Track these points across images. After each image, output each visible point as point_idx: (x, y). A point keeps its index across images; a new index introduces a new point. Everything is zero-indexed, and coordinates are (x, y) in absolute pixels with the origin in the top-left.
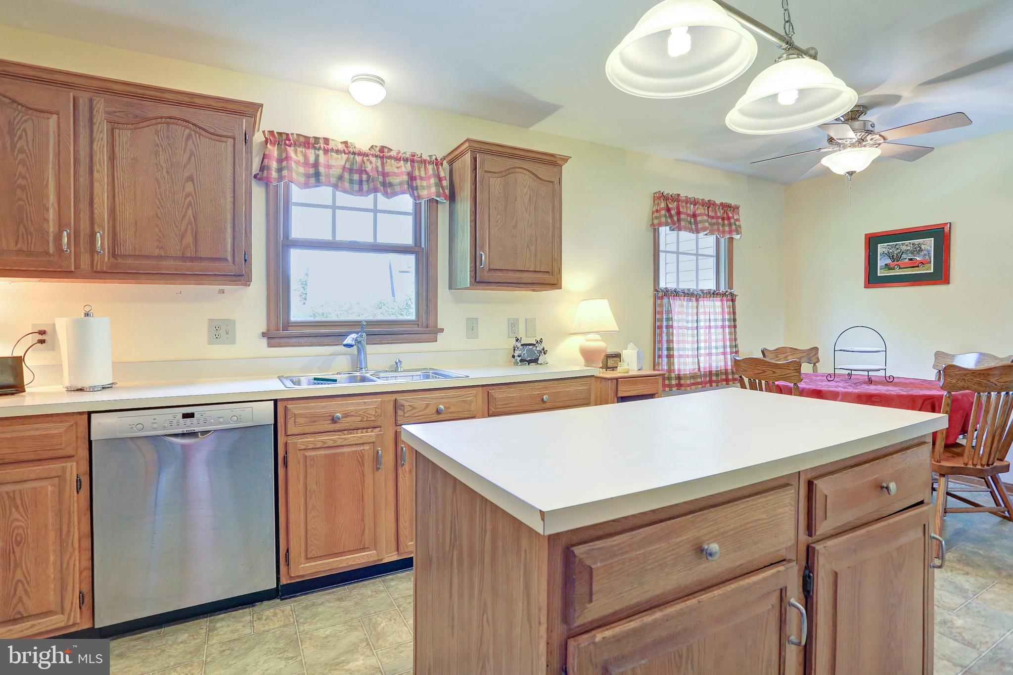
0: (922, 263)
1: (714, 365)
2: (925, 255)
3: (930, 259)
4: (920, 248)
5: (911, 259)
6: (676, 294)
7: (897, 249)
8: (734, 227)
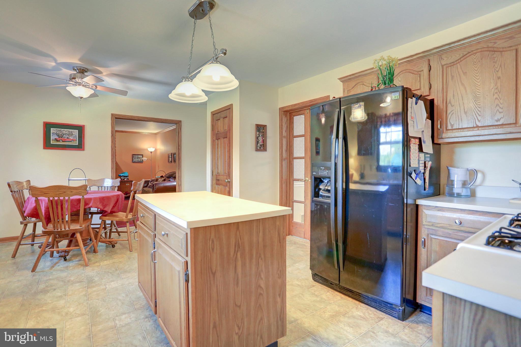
0: (73, 140)
2: (74, 137)
3: (77, 139)
4: (72, 134)
5: (68, 138)
7: (61, 132)
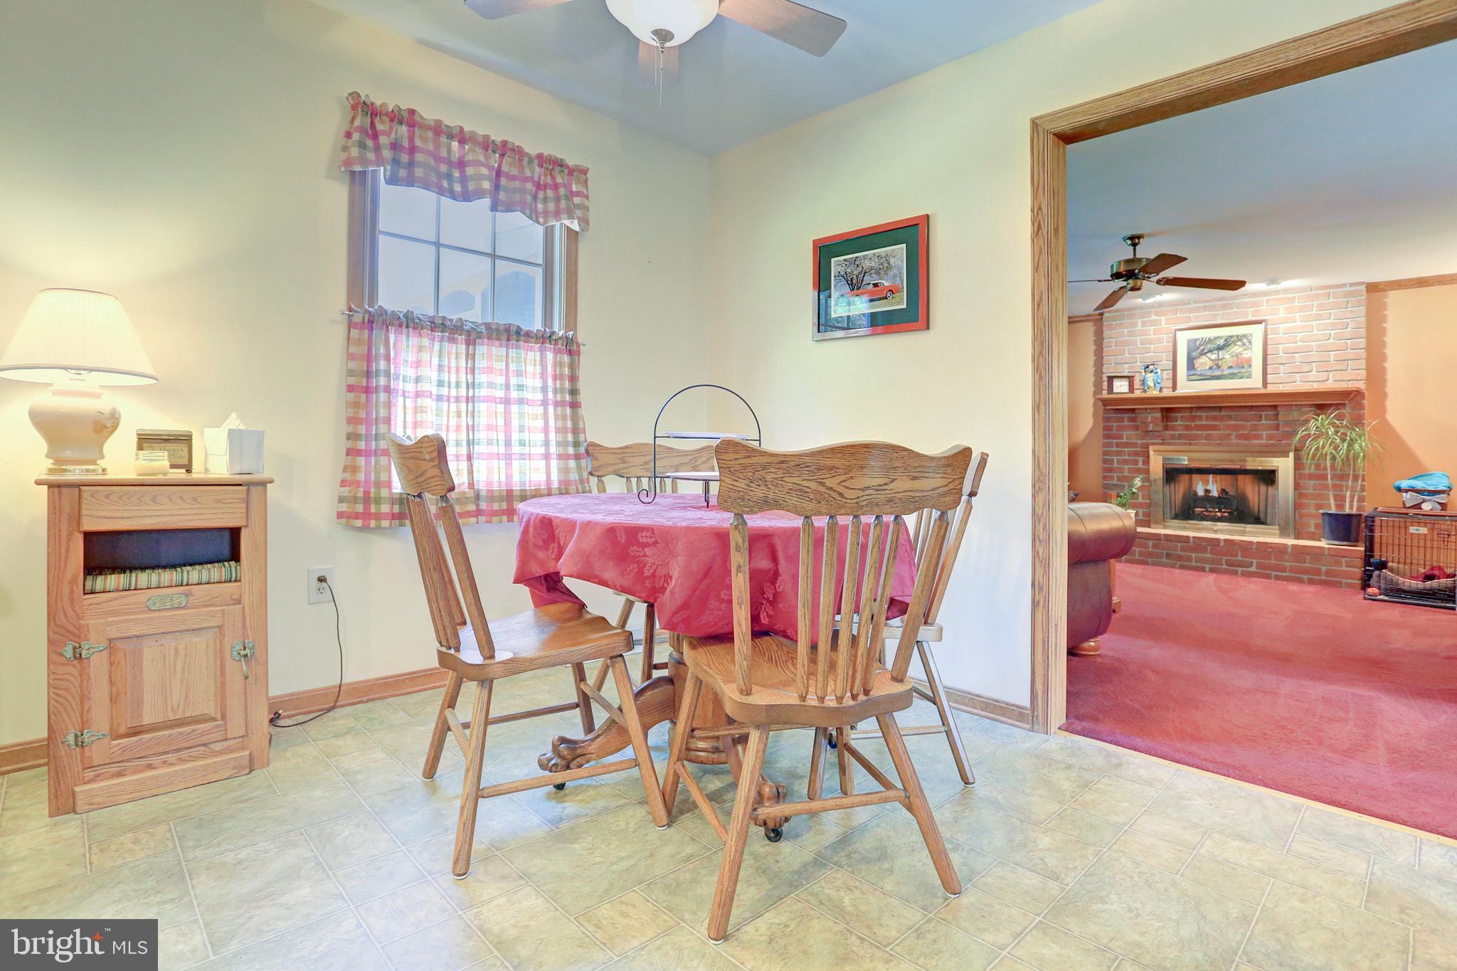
0: (891, 291)
1: (516, 478)
2: (895, 276)
3: (902, 284)
4: (889, 263)
5: (876, 285)
6: (409, 323)
7: (858, 266)
8: (563, 204)
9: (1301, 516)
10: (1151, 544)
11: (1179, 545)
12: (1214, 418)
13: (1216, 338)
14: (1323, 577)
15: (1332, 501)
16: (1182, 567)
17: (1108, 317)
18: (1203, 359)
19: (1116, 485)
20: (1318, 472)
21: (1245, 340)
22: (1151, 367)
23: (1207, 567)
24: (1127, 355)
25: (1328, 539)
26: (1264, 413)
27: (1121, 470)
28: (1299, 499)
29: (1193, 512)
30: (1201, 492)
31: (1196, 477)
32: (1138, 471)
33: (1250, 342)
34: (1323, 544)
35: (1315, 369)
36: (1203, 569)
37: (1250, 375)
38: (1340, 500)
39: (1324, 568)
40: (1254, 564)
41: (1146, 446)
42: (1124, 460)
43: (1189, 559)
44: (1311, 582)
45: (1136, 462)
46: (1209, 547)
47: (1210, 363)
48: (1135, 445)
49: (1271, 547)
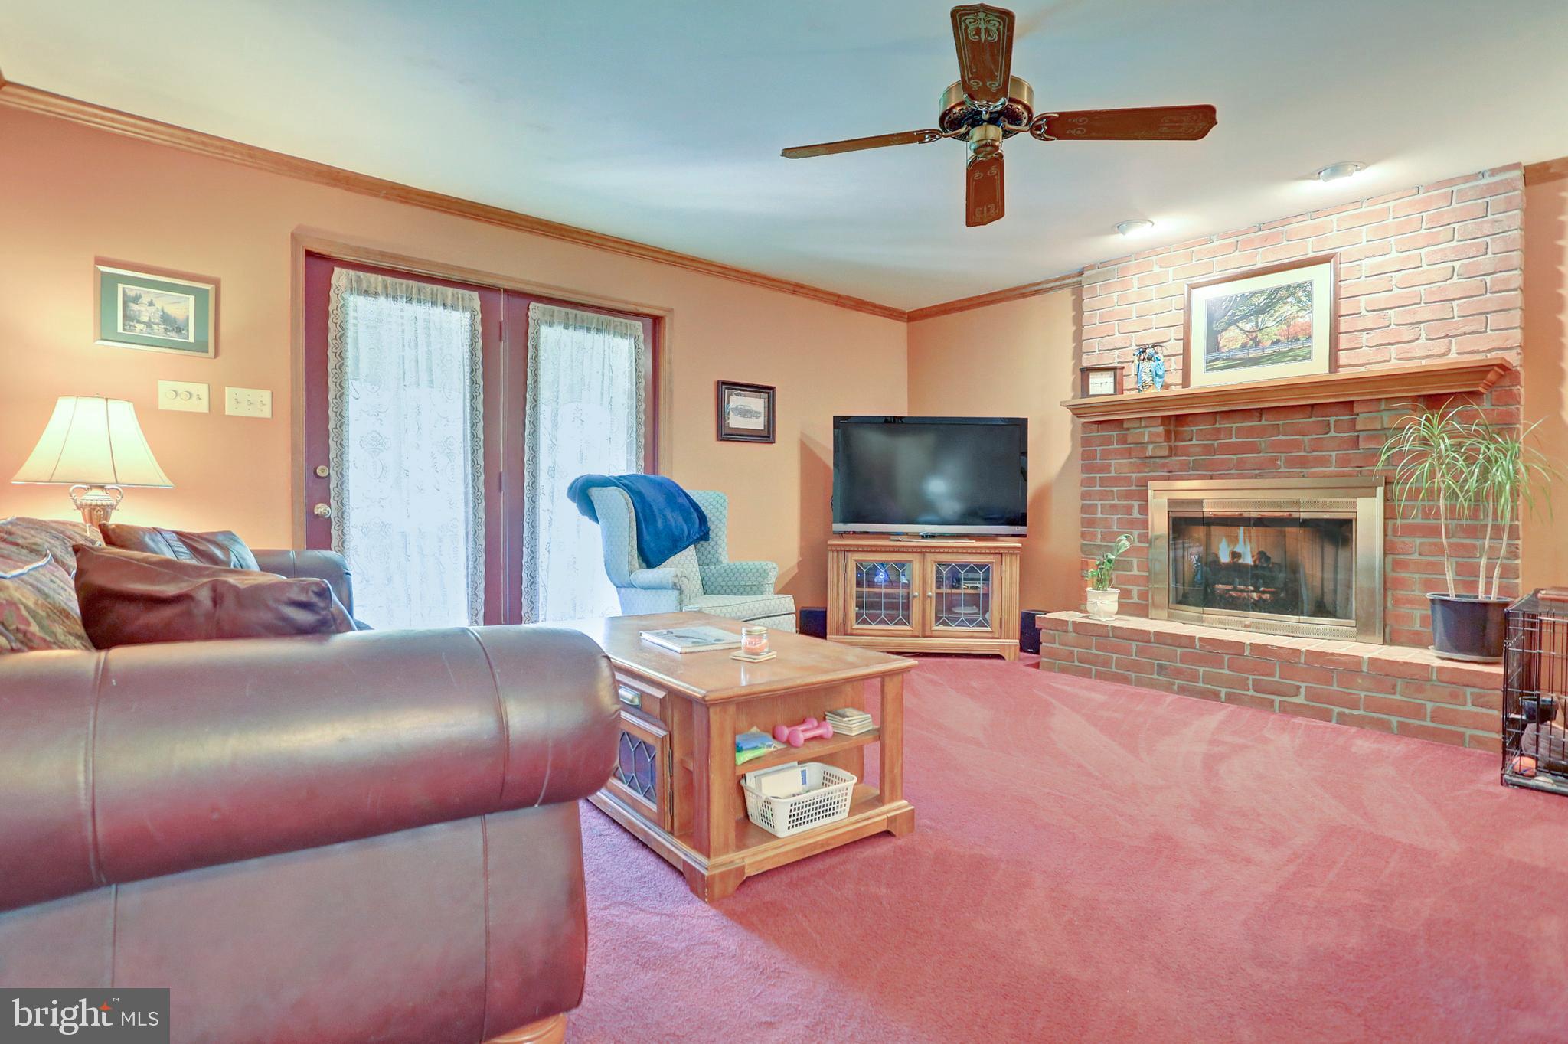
9: (1397, 602)
10: (1134, 648)
11: (1179, 650)
12: (1250, 431)
13: (1253, 294)
14: (1428, 723)
15: (1450, 576)
16: (1182, 690)
17: (1089, 277)
18: (1233, 332)
19: (1100, 546)
20: (1426, 521)
21: (1300, 294)
22: (1150, 351)
23: (1224, 691)
24: (1117, 335)
25: (1440, 649)
26: (1332, 420)
27: (1107, 523)
28: (1393, 570)
29: (1213, 591)
30: (1225, 558)
31: (1216, 530)
32: (1132, 524)
33: (1309, 296)
34: (1429, 657)
35: (1423, 336)
36: (1216, 696)
37: (1310, 352)
38: (1467, 574)
39: (1430, 706)
40: (1303, 690)
41: (1143, 484)
42: (1113, 506)
43: (1194, 677)
44: (1405, 731)
45: (1129, 510)
46: (1227, 657)
47: (1242, 338)
48: (1127, 481)
49: (1331, 662)
